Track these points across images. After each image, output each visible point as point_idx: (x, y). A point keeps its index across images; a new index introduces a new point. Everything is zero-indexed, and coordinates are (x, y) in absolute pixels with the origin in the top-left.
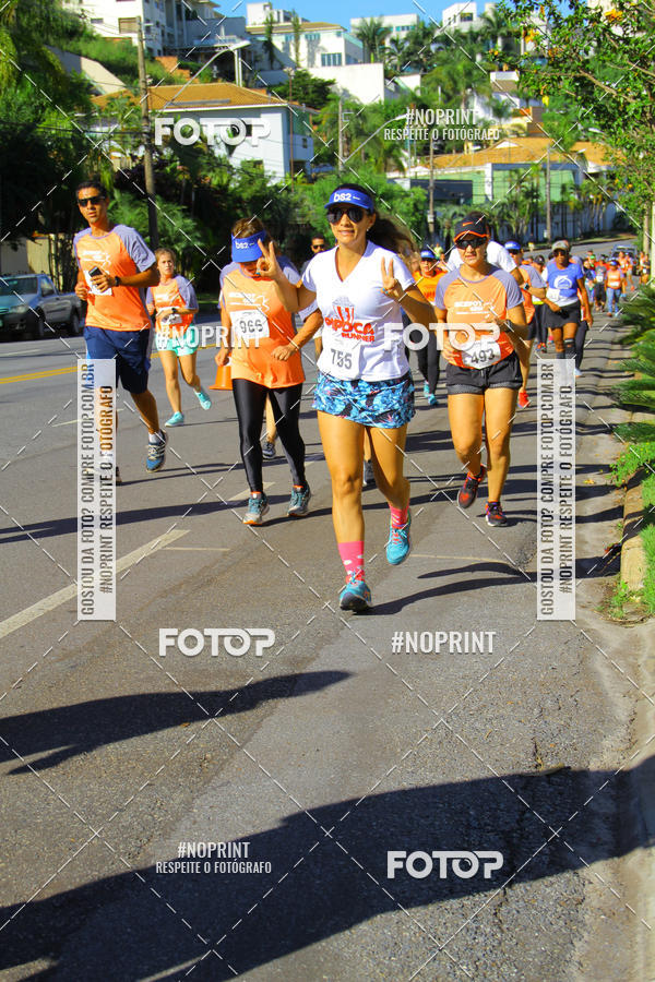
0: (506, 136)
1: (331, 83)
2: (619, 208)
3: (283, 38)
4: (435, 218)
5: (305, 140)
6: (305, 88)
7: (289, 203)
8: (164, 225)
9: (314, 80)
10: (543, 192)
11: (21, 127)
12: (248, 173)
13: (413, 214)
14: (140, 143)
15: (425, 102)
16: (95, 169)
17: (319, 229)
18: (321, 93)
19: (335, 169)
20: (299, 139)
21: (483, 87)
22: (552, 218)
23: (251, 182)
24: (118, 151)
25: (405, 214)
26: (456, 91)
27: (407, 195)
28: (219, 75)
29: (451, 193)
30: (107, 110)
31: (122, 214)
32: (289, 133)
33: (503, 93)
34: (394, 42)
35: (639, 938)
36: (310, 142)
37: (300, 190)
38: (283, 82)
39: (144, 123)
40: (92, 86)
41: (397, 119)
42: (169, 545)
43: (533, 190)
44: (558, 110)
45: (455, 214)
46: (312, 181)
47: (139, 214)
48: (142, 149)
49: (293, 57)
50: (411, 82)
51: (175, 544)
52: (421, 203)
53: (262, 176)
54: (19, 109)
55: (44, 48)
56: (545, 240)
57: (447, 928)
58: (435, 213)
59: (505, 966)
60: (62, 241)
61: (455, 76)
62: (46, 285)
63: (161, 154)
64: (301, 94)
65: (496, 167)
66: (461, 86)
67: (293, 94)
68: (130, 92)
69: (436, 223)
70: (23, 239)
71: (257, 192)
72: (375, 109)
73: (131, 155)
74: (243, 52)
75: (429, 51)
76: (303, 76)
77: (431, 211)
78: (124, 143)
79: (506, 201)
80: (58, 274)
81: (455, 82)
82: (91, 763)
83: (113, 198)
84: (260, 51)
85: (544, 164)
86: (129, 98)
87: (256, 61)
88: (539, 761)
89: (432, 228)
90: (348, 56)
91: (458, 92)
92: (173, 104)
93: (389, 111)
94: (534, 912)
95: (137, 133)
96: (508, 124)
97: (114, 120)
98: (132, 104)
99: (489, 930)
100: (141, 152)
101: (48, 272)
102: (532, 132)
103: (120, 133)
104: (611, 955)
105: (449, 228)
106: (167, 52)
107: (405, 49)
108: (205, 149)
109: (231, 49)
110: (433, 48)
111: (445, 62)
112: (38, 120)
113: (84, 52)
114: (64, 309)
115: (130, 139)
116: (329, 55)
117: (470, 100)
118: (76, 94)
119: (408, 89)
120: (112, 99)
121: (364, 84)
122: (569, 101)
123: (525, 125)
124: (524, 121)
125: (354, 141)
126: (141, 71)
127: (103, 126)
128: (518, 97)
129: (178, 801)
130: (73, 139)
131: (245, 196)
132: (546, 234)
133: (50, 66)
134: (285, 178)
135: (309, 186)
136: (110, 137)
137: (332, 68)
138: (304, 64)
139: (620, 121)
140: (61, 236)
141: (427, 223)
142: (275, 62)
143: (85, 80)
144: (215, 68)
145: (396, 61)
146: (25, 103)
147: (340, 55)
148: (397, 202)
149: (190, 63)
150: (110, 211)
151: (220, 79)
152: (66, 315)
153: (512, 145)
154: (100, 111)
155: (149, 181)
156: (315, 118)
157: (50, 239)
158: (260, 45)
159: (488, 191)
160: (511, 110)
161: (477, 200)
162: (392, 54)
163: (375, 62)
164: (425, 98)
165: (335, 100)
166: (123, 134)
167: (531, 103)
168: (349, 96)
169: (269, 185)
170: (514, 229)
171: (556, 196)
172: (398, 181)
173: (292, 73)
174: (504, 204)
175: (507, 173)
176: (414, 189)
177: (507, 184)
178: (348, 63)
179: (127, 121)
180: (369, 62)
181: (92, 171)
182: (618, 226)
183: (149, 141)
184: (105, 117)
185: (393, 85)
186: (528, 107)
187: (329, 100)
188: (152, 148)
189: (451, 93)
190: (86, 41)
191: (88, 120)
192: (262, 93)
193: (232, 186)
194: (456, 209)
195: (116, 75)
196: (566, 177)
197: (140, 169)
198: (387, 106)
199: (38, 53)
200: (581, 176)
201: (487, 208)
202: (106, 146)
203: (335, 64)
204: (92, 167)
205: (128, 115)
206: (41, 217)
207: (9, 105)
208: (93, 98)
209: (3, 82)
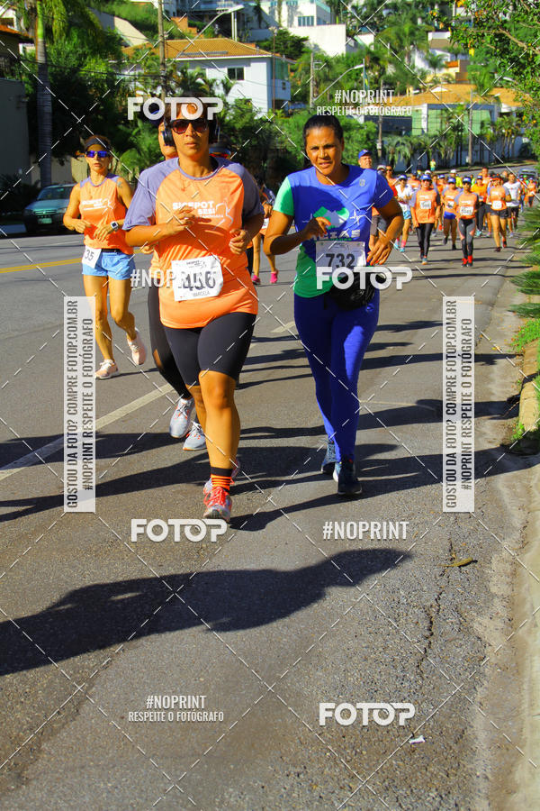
0: (439, 83)
1: (305, 39)
2: (525, 140)
3: (269, 4)
4: (382, 146)
5: (284, 84)
6: (285, 43)
7: (271, 133)
9: (292, 37)
10: (467, 127)
11: (68, 70)
12: (240, 108)
13: (366, 143)
14: (158, 84)
15: (377, 55)
17: (293, 153)
18: (297, 47)
19: (307, 106)
20: (279, 83)
21: (422, 44)
22: (473, 148)
23: (242, 116)
24: (141, 90)
25: (360, 142)
26: (402, 47)
27: (362, 128)
28: (219, 32)
29: (395, 127)
30: (133, 58)
31: (143, 138)
32: (272, 78)
33: (439, 49)
34: (354, 8)
35: (525, 686)
36: (288, 85)
37: (280, 123)
38: (269, 38)
39: (161, 68)
40: (121, 39)
41: (356, 68)
43: (458, 126)
44: (480, 63)
45: (398, 143)
46: (289, 115)
48: (159, 89)
49: (277, 19)
50: (367, 39)
52: (372, 134)
53: (251, 110)
54: (67, 56)
55: (87, 9)
56: (467, 164)
57: (381, 676)
58: (382, 142)
59: (424, 704)
61: (401, 36)
63: (174, 92)
64: (282, 49)
65: (430, 107)
66: (406, 43)
67: (276, 48)
68: (151, 45)
69: (383, 150)
70: (68, 157)
71: (247, 123)
72: (338, 60)
73: (152, 93)
74: (238, 13)
75: (382, 15)
76: (283, 34)
77: (379, 140)
78: (146, 83)
79: (438, 133)
81: (401, 40)
83: (137, 126)
84: (251, 13)
85: (468, 105)
86: (150, 49)
87: (248, 21)
88: (454, 556)
89: (380, 154)
90: (318, 19)
91: (404, 48)
92: (184, 54)
93: (350, 62)
94: (447, 665)
95: (156, 76)
96: (441, 73)
97: (139, 66)
98: (153, 54)
99: (412, 678)
102: (459, 79)
103: (143, 76)
104: (504, 697)
105: (393, 153)
106: (179, 13)
107: (363, 13)
108: (207, 89)
109: (229, 12)
110: (385, 13)
111: (393, 24)
112: (81, 65)
113: (117, 13)
115: (150, 80)
116: (304, 18)
117: (412, 55)
118: (110, 45)
119: (365, 45)
120: (137, 49)
121: (330, 41)
122: (488, 55)
123: (454, 75)
124: (453, 71)
125: (322, 85)
126: (160, 27)
127: (131, 70)
128: (449, 52)
130: (107, 81)
131: (238, 126)
132: (468, 160)
133: (91, 24)
134: (268, 112)
135: (286, 119)
136: (135, 79)
137: (306, 28)
138: (284, 24)
139: (529, 69)
141: (376, 150)
142: (262, 23)
143: (117, 34)
144: (217, 26)
145: (355, 23)
146: (71, 52)
147: (312, 17)
148: (353, 133)
149: (198, 23)
150: (134, 136)
151: (220, 35)
153: (444, 90)
154: (128, 59)
156: (292, 67)
158: (252, 9)
159: (424, 125)
160: (444, 63)
161: (415, 132)
162: (353, 17)
163: (340, 23)
164: (377, 53)
165: (307, 52)
166: (145, 77)
167: (460, 57)
168: (319, 49)
169: (256, 118)
170: (443, 155)
171: (476, 130)
172: (355, 117)
173: (276, 31)
174: (436, 136)
175: (439, 111)
176: (367, 123)
177: (439, 120)
178: (318, 24)
179: (149, 67)
180: (335, 23)
181: (121, 105)
182: (524, 154)
183: (165, 82)
184: (132, 64)
185: (353, 41)
186: (456, 60)
187: (303, 52)
188: (167, 88)
189: (397, 49)
190: (118, 4)
191: (120, 66)
192: (252, 47)
193: (227, 118)
194: (399, 139)
195: (140, 31)
196: (485, 115)
198: (348, 58)
199: (82, 13)
200: (496, 114)
201: (423, 138)
202: (132, 86)
203: (308, 25)
204: (121, 102)
205: (149, 62)
206: (81, 140)
207: (59, 54)
208: (123, 49)
209: (56, 36)
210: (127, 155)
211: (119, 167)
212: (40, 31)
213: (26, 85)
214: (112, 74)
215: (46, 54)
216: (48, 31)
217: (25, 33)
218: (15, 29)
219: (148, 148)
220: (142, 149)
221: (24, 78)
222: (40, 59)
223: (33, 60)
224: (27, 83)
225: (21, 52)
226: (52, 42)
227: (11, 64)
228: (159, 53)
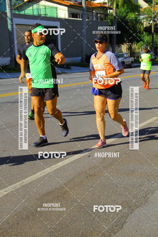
8: (156, 40)
11: (123, 17)
14: (151, 20)
16: (139, 27)
24: (145, 22)
30: (144, 12)
31: (145, 38)
39: (153, 14)
40: (140, 6)
42: (154, 121)
47: (149, 38)
51: (155, 121)
54: (123, 13)
60: (130, 45)
62: (125, 56)
63: (156, 22)
68: (150, 7)
70: (121, 45)
73: (149, 23)
78: (147, 20)
80: (129, 53)
82: (134, 173)
83: (143, 34)
86: (149, 8)
95: (151, 17)
97: (145, 14)
98: (150, 10)
100: (151, 22)
101: (126, 52)
103: (147, 17)
112: (127, 15)
114: (130, 61)
115: (149, 19)
118: (136, 8)
120: (145, 9)
126: (153, 1)
127: (142, 16)
129: (156, 185)
130: (135, 20)
133: (131, 2)
136: (144, 19)
140: (130, 44)
143: (139, 5)
146: (124, 11)
150: (142, 37)
152: (130, 63)
154: (142, 12)
155: (153, 30)
157: (127, 44)
166: (147, 18)
179: (148, 15)
183: (154, 19)
184: (143, 14)
188: (154, 21)
191: (139, 15)
195: (147, 3)
197: (151, 26)
202: (143, 21)
204: (138, 26)
205: (149, 13)
206: (125, 39)
207: (120, 12)
208: (141, 9)
209: (120, 7)
210: (139, 43)
211: (137, 47)
212: (115, 6)
213: (109, 23)
214: (136, 18)
215: (116, 13)
216: (117, 6)
217: (110, 6)
218: (107, 5)
219: (147, 41)
220: (145, 41)
221: (109, 20)
222: (114, 14)
223: (112, 15)
224: (110, 22)
225: (108, 12)
226: (118, 9)
227: (105, 17)
228: (152, 10)
